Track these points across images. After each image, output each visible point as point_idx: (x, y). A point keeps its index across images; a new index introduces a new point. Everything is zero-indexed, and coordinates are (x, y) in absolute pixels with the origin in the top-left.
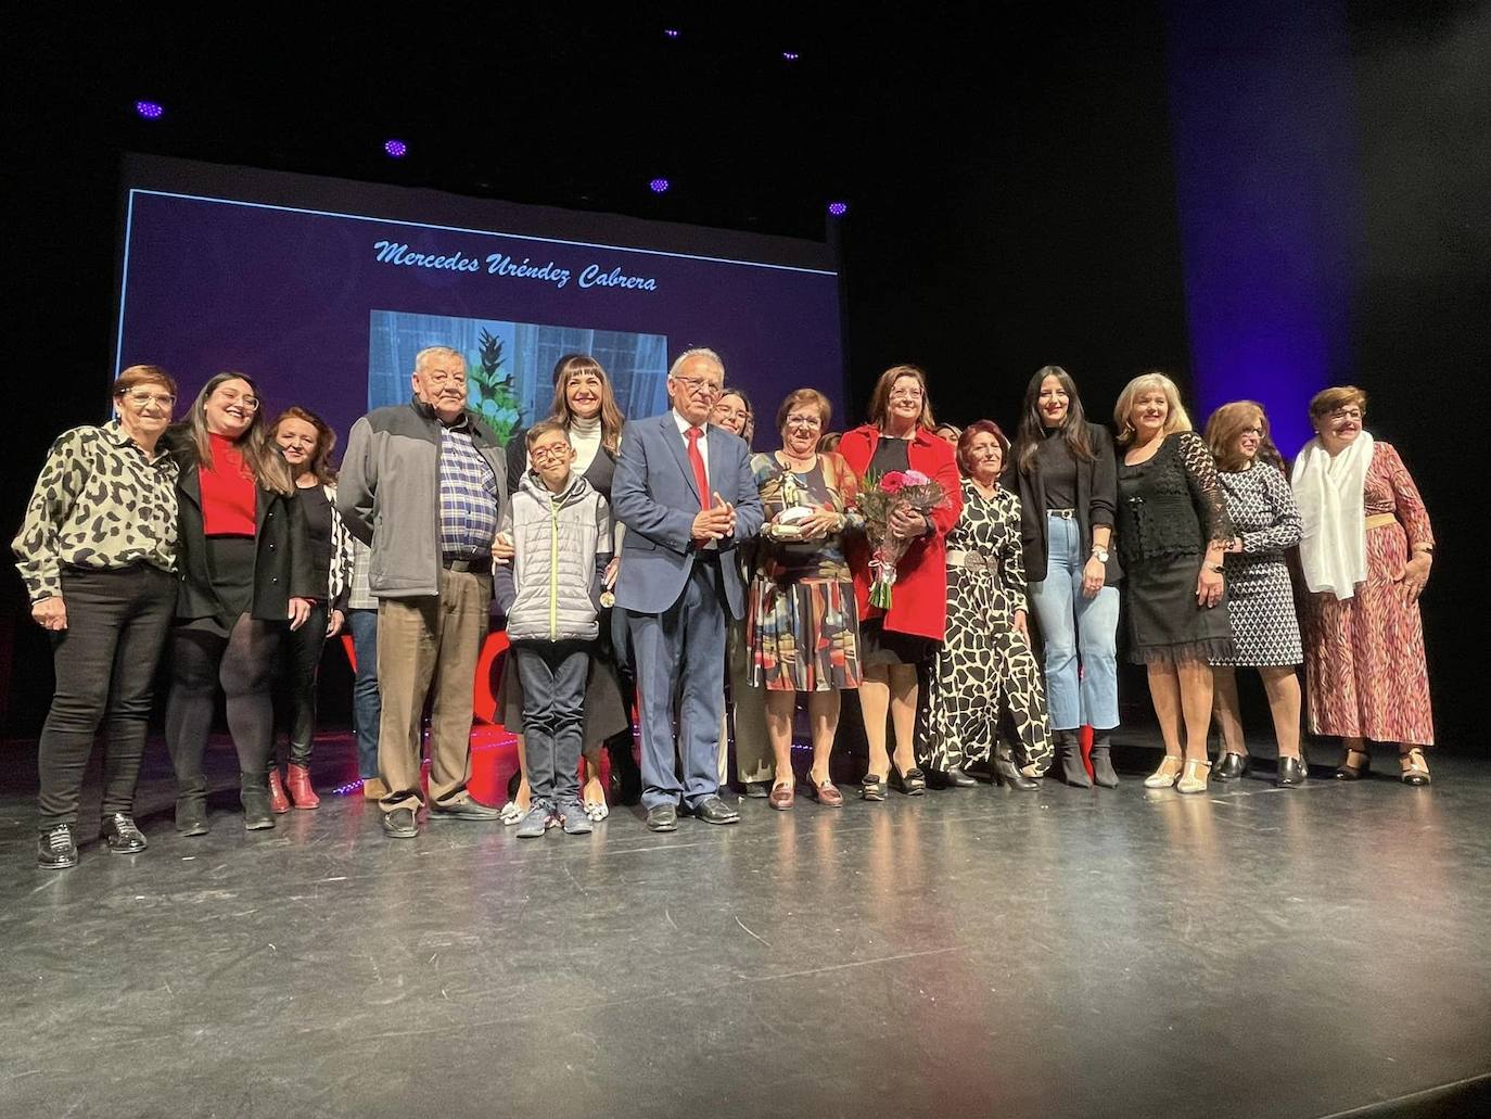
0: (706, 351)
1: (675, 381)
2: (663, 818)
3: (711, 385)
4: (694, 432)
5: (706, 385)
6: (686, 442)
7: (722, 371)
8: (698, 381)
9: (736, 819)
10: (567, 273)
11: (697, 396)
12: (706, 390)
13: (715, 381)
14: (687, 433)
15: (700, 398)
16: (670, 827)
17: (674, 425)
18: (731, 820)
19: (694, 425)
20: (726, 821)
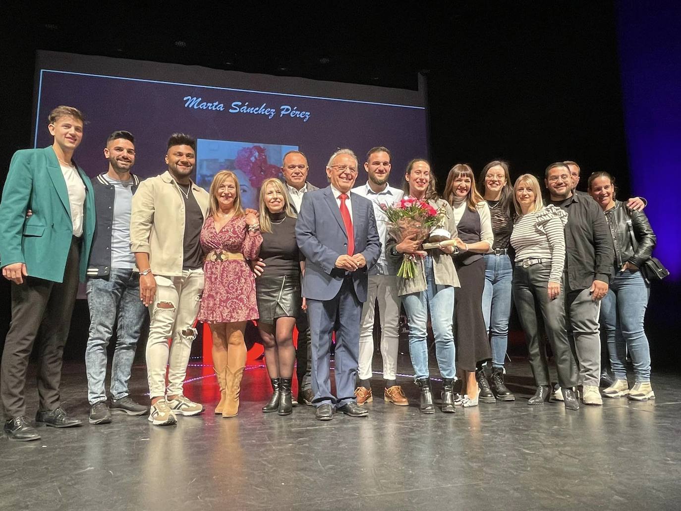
0: (347, 150)
1: (331, 168)
2: (325, 413)
3: (351, 169)
4: (343, 196)
5: (348, 169)
6: (339, 202)
7: (356, 162)
8: (344, 167)
9: (366, 414)
10: (274, 110)
11: (344, 175)
12: (348, 171)
13: (353, 166)
14: (340, 197)
15: (345, 176)
16: (328, 418)
17: (332, 193)
18: (363, 414)
19: (344, 193)
20: (361, 415)
